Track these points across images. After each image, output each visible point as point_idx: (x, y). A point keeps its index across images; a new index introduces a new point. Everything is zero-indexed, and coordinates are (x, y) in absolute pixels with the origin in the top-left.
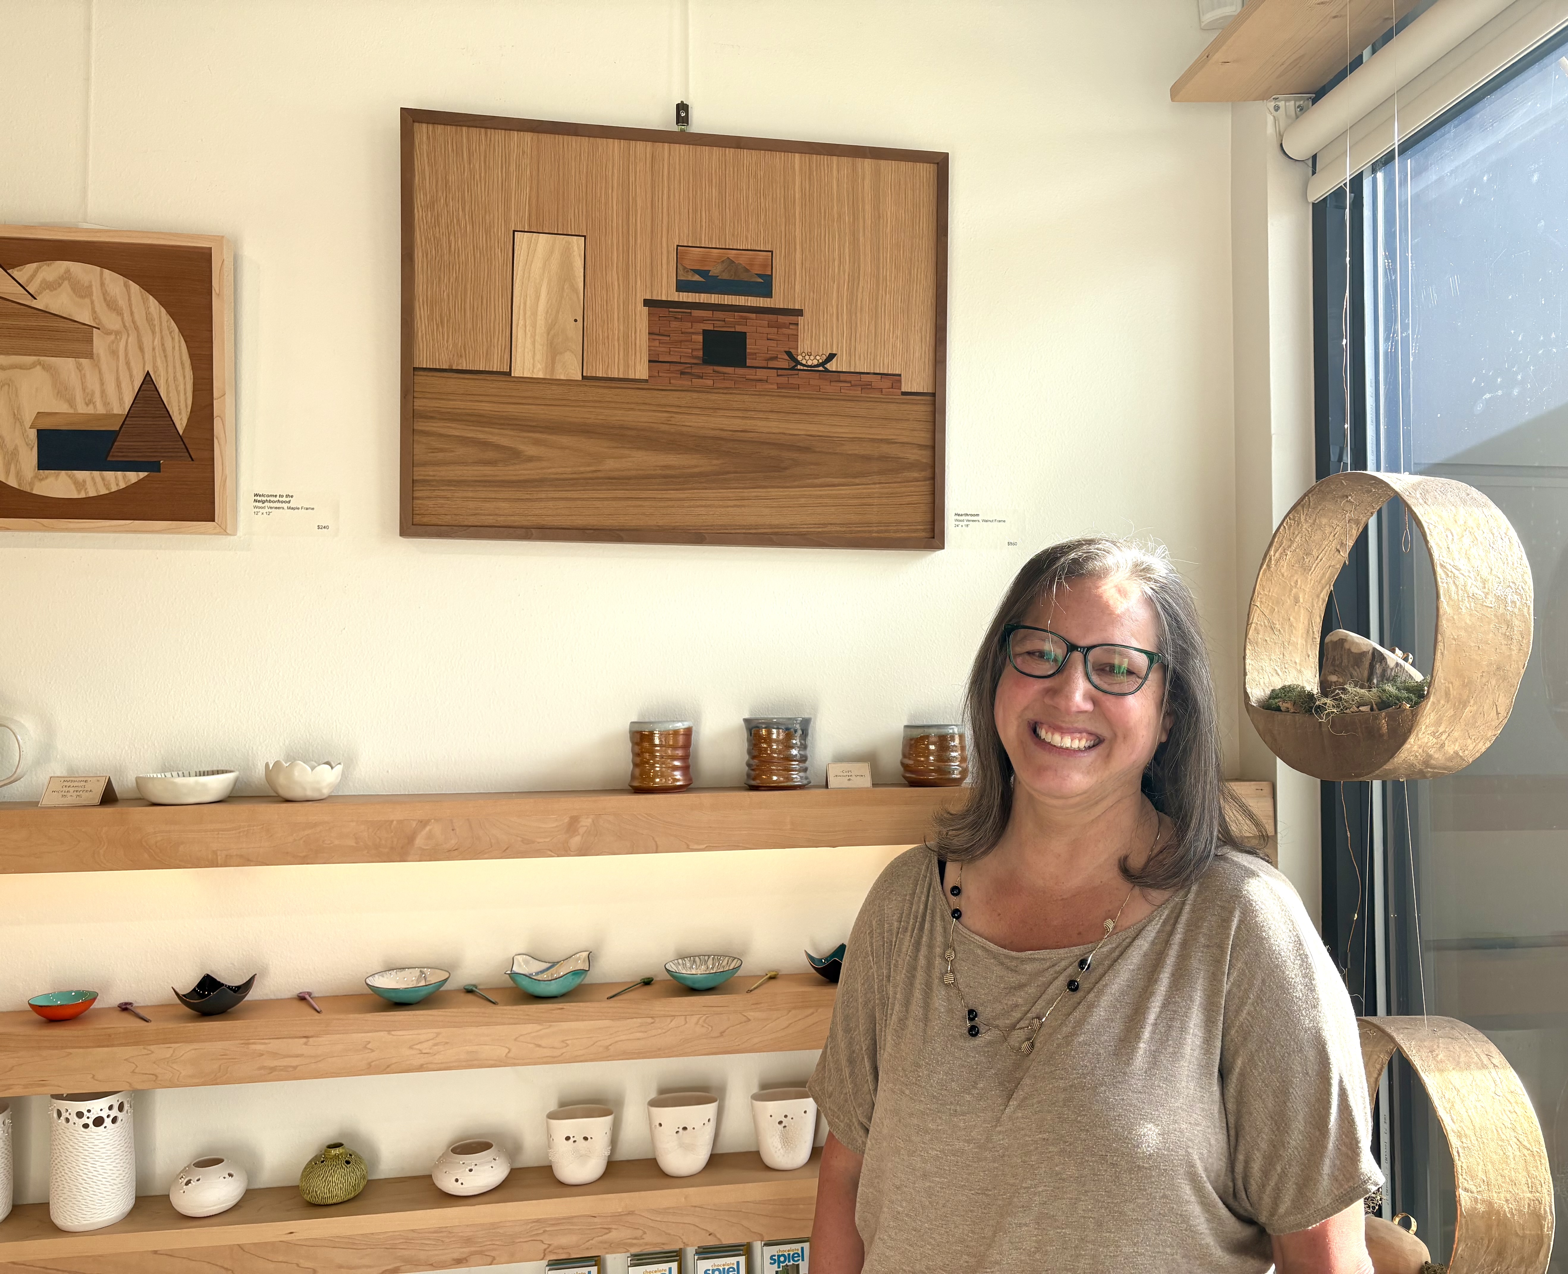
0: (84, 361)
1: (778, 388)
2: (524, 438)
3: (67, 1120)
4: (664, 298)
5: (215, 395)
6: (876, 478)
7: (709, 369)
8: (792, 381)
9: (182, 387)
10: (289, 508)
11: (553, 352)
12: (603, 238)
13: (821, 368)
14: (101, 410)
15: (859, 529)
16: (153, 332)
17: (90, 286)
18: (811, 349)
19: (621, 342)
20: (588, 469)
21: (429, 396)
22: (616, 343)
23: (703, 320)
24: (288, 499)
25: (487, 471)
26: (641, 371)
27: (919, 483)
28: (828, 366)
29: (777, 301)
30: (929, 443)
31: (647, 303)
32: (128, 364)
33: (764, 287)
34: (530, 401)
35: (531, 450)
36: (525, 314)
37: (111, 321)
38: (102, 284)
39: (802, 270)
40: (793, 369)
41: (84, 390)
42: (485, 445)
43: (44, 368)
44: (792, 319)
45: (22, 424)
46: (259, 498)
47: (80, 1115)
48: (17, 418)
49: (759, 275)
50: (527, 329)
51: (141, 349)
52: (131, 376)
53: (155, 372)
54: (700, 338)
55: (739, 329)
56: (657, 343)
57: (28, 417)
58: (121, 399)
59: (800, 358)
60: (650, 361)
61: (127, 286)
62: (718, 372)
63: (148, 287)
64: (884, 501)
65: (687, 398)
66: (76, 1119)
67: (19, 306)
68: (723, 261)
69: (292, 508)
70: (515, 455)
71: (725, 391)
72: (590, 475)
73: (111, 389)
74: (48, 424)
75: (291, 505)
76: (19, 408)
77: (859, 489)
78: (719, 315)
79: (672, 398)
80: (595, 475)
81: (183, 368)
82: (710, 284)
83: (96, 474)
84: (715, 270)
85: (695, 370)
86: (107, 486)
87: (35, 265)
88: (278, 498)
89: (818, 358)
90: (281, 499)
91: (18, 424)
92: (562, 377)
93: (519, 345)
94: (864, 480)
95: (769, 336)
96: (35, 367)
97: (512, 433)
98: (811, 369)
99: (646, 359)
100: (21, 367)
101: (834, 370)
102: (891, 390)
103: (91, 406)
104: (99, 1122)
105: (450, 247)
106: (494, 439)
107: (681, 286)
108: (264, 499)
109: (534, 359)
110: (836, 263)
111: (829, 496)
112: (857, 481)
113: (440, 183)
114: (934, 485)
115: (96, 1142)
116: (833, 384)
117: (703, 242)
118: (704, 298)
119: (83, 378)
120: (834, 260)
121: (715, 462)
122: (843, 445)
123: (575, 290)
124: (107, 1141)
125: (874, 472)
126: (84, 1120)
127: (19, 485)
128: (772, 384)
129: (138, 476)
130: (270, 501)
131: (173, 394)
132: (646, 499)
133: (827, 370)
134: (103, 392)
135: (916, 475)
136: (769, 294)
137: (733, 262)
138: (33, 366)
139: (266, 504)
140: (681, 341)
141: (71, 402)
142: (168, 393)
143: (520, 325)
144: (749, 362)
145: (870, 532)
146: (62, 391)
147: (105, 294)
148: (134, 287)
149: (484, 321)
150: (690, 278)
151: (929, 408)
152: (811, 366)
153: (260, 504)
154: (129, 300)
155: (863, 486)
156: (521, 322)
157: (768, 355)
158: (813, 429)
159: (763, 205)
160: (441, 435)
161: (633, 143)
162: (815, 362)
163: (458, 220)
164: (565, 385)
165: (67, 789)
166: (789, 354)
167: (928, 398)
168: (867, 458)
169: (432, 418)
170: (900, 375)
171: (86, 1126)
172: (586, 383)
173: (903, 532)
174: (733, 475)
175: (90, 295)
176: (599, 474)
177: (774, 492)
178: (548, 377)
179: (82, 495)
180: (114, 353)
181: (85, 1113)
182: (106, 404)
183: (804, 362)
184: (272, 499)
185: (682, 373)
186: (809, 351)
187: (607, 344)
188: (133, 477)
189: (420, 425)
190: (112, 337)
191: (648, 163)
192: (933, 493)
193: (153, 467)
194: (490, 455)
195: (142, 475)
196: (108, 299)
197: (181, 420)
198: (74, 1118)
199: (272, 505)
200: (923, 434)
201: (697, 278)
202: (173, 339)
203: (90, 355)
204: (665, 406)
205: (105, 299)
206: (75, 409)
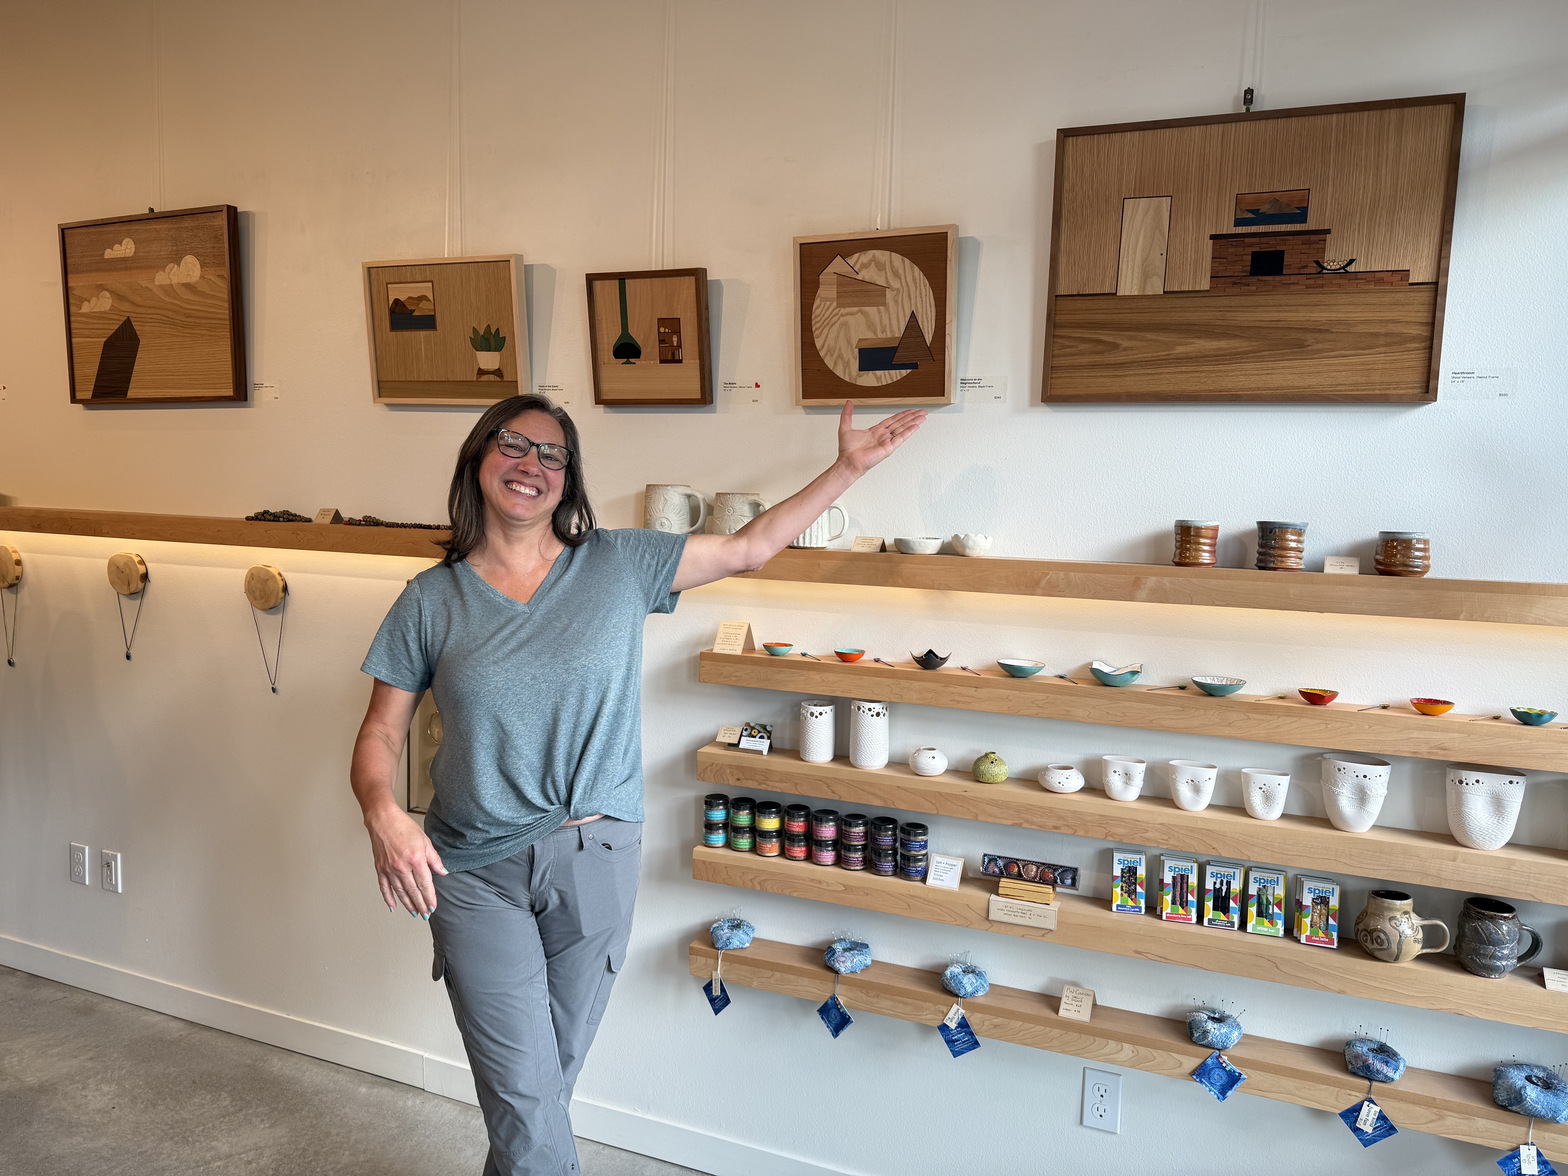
0: (882, 308)
1: (1307, 288)
2: (1123, 335)
3: (864, 712)
4: (1225, 232)
5: (947, 322)
6: (1382, 349)
7: (1254, 279)
8: (1319, 282)
9: (930, 319)
10: (979, 387)
11: (1146, 276)
12: (1184, 196)
13: (1342, 271)
14: (889, 335)
15: (1364, 388)
16: (916, 287)
17: (885, 263)
18: (1335, 257)
19: (1192, 266)
20: (1163, 353)
21: (1064, 312)
22: (1188, 267)
23: (1252, 245)
24: (979, 382)
25: (1097, 359)
26: (1205, 284)
27: (1418, 352)
28: (1348, 269)
29: (1312, 224)
30: (1430, 321)
31: (1212, 237)
32: (903, 307)
33: (1302, 216)
34: (1128, 311)
35: (1125, 344)
36: (1128, 253)
37: (895, 284)
38: (891, 262)
39: (1332, 199)
40: (1320, 273)
41: (881, 324)
42: (1098, 342)
43: (862, 314)
44: (1322, 237)
45: (851, 346)
46: (963, 381)
47: (870, 710)
48: (849, 342)
49: (1298, 208)
50: (1129, 263)
51: (910, 297)
52: (904, 314)
53: (916, 311)
54: (1249, 258)
55: (1279, 248)
56: (1217, 264)
57: (854, 343)
58: (899, 328)
59: (1325, 265)
60: (1211, 277)
61: (903, 261)
62: (1261, 281)
63: (914, 261)
64: (1387, 366)
65: (1235, 301)
66: (868, 712)
67: (850, 279)
68: (1270, 202)
69: (981, 387)
70: (1115, 346)
71: (1265, 293)
72: (1164, 357)
73: (894, 323)
74: (864, 345)
75: (981, 385)
76: (850, 337)
77: (1366, 358)
78: (1265, 240)
79: (1225, 301)
80: (1168, 357)
81: (931, 307)
82: (1259, 218)
83: (886, 372)
84: (1265, 208)
85: (1243, 281)
86: (891, 378)
87: (858, 254)
88: (973, 381)
89: (1340, 263)
90: (975, 382)
91: (850, 347)
92: (1150, 293)
93: (1123, 275)
94: (1371, 351)
95: (1303, 251)
96: (858, 313)
97: (1114, 333)
98: (1334, 272)
99: (1208, 275)
100: (851, 314)
101: (1353, 271)
102: (1400, 282)
103: (884, 334)
104: (878, 714)
105: (1082, 214)
106: (1103, 338)
107: (1238, 223)
108: (966, 382)
109: (1132, 283)
110: (1361, 191)
111: (1341, 364)
112: (1366, 352)
113: (1078, 173)
114: (1431, 353)
115: (877, 725)
116: (1351, 281)
117: (1256, 189)
118: (1254, 229)
119: (881, 317)
120: (1359, 190)
121: (1254, 344)
122: (1355, 326)
123: (1162, 234)
124: (881, 725)
125: (1381, 345)
126: (872, 713)
127: (850, 380)
128: (1301, 285)
129: (907, 372)
130: (969, 383)
131: (925, 323)
132: (1202, 372)
133: (1347, 272)
134: (890, 325)
135: (1417, 345)
136: (1304, 221)
137: (1278, 201)
138: (857, 313)
139: (967, 385)
140: (1235, 261)
141: (875, 332)
142: (923, 322)
143: (1125, 261)
144: (1285, 272)
145: (1373, 390)
146: (871, 326)
147: (892, 267)
148: (907, 261)
149: (1101, 261)
150: (1245, 216)
151: (1432, 295)
152: (1334, 270)
153: (964, 385)
154: (904, 269)
155: (1371, 356)
156: (1125, 259)
157: (1300, 265)
158: (1333, 316)
159: (1305, 156)
160: (1070, 337)
161: (1209, 127)
162: (1338, 267)
163: (1088, 196)
164: (1151, 298)
165: (864, 543)
166: (1317, 263)
167: (1433, 286)
168: (1376, 335)
169: (1065, 327)
170: (1409, 271)
171: (872, 716)
172: (1166, 296)
173: (1401, 389)
174: (1266, 353)
175: (885, 269)
176: (1171, 357)
177: (1297, 363)
178: (1141, 294)
179: (880, 384)
180: (896, 302)
181: (872, 709)
182: (892, 331)
183: (1329, 267)
184: (970, 381)
185: (1234, 283)
186: (1334, 258)
187: (1182, 269)
188: (904, 372)
189: (1059, 332)
190: (895, 292)
191: (1219, 139)
192: (1430, 359)
193: (913, 366)
194: (1099, 348)
195: (909, 371)
196: (894, 270)
197: (929, 338)
198: (867, 711)
199: (970, 385)
200: (1425, 314)
201: (1250, 215)
202: (926, 289)
203: (884, 304)
204: (1220, 307)
205: (892, 270)
206: (877, 336)
